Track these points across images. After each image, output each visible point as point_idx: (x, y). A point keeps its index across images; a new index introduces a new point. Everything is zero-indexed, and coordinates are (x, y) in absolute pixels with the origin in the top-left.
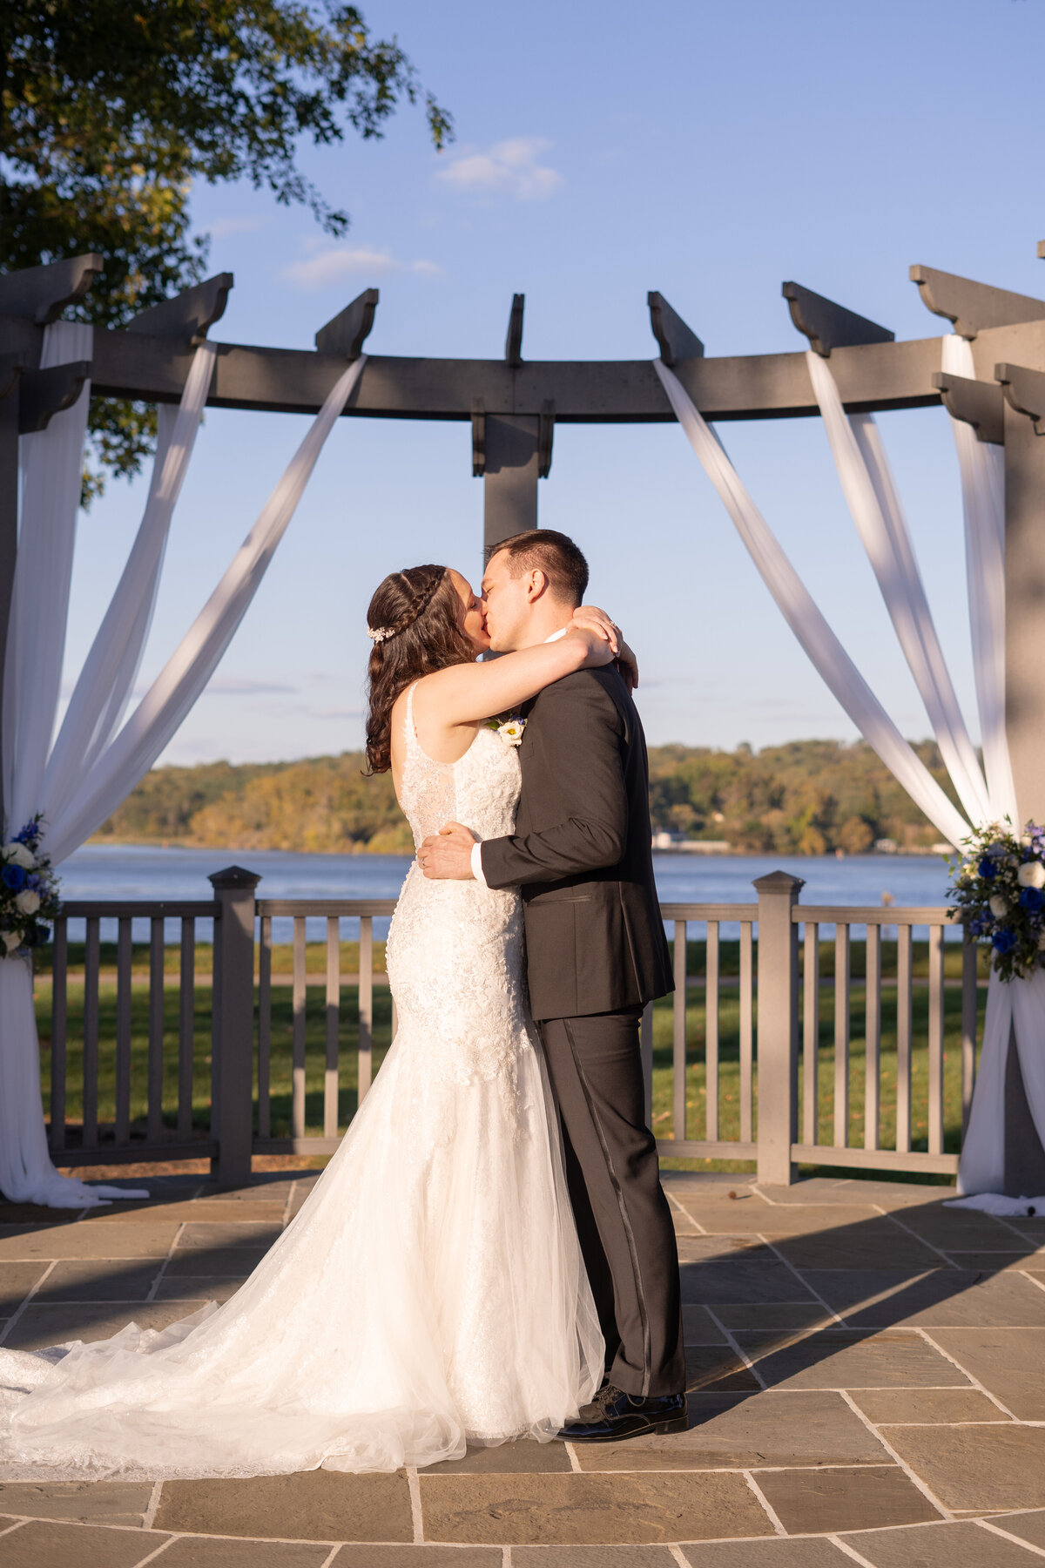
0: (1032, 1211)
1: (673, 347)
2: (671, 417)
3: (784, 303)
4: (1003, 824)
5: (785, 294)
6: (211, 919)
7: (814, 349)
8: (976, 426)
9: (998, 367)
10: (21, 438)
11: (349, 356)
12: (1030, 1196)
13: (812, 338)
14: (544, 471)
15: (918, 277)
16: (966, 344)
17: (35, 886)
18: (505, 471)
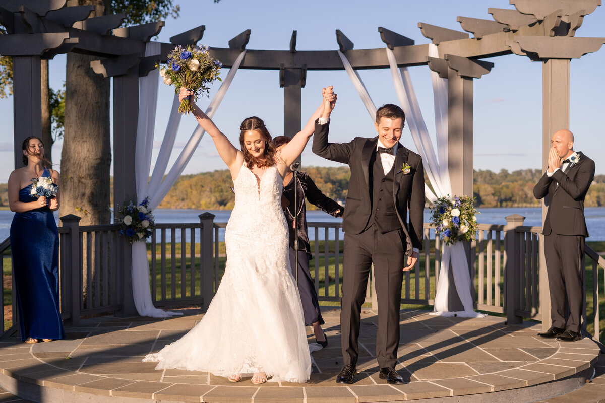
0: (456, 315)
1: (344, 47)
2: (344, 69)
3: (379, 33)
4: (447, 197)
5: (379, 31)
6: (200, 229)
7: (389, 48)
8: (439, 73)
9: (445, 55)
10: (139, 78)
11: (241, 50)
12: (455, 311)
13: (388, 44)
14: (303, 86)
15: (420, 27)
16: (436, 46)
17: (148, 219)
18: (291, 86)
